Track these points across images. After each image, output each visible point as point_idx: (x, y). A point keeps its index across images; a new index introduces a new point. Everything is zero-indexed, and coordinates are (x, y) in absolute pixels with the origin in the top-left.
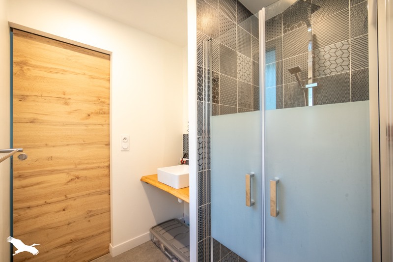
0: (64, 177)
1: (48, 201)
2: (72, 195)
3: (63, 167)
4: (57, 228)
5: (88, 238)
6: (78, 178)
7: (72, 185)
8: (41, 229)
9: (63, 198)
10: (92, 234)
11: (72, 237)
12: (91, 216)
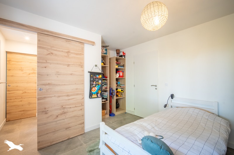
0: (21, 92)
1: (16, 98)
2: (24, 97)
3: (21, 89)
4: (19, 106)
5: (29, 111)
6: (26, 92)
7: (24, 94)
8: (14, 106)
9: (21, 98)
10: (30, 110)
11: (24, 109)
12: (30, 104)
